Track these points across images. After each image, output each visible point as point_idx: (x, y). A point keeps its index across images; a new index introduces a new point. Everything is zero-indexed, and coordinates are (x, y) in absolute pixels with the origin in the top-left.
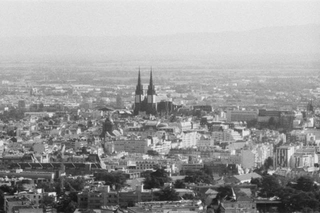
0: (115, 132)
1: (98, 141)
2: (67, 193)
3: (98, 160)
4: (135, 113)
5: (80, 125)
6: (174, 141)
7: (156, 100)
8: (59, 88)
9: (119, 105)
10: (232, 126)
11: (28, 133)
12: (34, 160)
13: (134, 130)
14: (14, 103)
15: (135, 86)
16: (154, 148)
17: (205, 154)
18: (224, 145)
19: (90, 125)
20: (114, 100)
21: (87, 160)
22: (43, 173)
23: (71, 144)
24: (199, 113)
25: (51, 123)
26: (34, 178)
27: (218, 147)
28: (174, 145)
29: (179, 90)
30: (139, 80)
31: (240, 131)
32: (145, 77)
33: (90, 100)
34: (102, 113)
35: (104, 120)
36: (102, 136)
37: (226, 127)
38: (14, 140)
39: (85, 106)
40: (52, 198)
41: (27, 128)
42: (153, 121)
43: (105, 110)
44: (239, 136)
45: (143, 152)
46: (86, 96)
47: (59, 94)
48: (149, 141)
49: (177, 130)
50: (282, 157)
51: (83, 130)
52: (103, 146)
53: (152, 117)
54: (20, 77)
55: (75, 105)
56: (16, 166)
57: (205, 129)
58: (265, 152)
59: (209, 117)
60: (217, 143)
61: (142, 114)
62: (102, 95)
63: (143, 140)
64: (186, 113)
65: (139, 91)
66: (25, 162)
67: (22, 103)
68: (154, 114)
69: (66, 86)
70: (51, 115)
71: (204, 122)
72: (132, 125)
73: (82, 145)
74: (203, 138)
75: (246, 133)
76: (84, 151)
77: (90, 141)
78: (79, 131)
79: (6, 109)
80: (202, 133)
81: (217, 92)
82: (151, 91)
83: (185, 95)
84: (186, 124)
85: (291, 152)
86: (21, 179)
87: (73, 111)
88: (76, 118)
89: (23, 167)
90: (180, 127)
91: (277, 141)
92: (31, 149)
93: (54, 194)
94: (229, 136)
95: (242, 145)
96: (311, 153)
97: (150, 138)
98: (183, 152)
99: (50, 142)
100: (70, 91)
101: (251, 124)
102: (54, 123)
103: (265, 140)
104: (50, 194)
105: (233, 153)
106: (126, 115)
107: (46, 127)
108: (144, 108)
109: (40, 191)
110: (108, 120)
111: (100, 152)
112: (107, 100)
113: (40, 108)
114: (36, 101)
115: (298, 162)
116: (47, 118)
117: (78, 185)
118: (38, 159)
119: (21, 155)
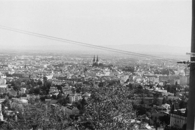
0: (88, 71)
1: (83, 73)
2: (78, 87)
3: (84, 78)
4: (93, 66)
5: (79, 69)
6: (103, 74)
7: (98, 63)
8: (72, 58)
9: (88, 64)
10: (118, 70)
11: (65, 70)
12: (67, 78)
13: (93, 71)
14: (61, 62)
15: (93, 59)
16: (98, 76)
17: (111, 78)
18: (116, 75)
19: (81, 69)
20: (87, 62)
21: (81, 78)
22: (70, 81)
23: (77, 74)
24: (110, 67)
25: (71, 68)
26: (68, 82)
27: (115, 76)
28: (104, 75)
29: (103, 60)
30: (94, 58)
31: (121, 72)
32: (96, 56)
33: (80, 62)
34: (84, 66)
35: (85, 68)
36: (84, 72)
37: (117, 71)
38: (62, 72)
39: (79, 64)
40: (74, 88)
41: (65, 69)
42: (98, 68)
43: (85, 65)
44: (120, 73)
45: (95, 77)
46: (79, 61)
47: (72, 60)
48: (97, 74)
49: (104, 71)
50: (131, 79)
51: (79, 70)
52: (85, 75)
53: (97, 67)
54: (62, 55)
55: (77, 63)
56: (63, 79)
57: (111, 71)
58: (127, 77)
59: (112, 68)
60: (115, 75)
61: (95, 66)
62: (83, 61)
63: (95, 73)
64: (106, 67)
65: (94, 60)
66: (65, 78)
67: (63, 62)
68: (98, 67)
69: (74, 58)
70: (71, 66)
71: (111, 69)
72: (92, 69)
73: (79, 74)
74: (111, 73)
75: (122, 72)
76: (80, 76)
77: (81, 73)
78: (78, 70)
79: (59, 64)
80: (111, 72)
81: (114, 61)
82: (97, 60)
83: (105, 62)
84: (107, 69)
85: (134, 78)
86: (64, 82)
87: (77, 65)
88: (77, 67)
89: (65, 79)
90: (105, 70)
91: (130, 75)
92: (66, 75)
93: (75, 87)
94: (118, 73)
95: (121, 75)
96: (139, 78)
97: (97, 73)
98: (106, 77)
99: (71, 73)
100: (75, 60)
101: (123, 70)
102: (72, 68)
103: (127, 74)
104: (74, 87)
105: (119, 77)
106: (91, 66)
107: (70, 69)
108: (95, 65)
109: (71, 86)
110: (86, 68)
111: (84, 76)
112: (85, 62)
113: (67, 64)
114: (66, 62)
115: (136, 80)
116: (70, 67)
117: (81, 85)
118: (68, 77)
119: (64, 76)
